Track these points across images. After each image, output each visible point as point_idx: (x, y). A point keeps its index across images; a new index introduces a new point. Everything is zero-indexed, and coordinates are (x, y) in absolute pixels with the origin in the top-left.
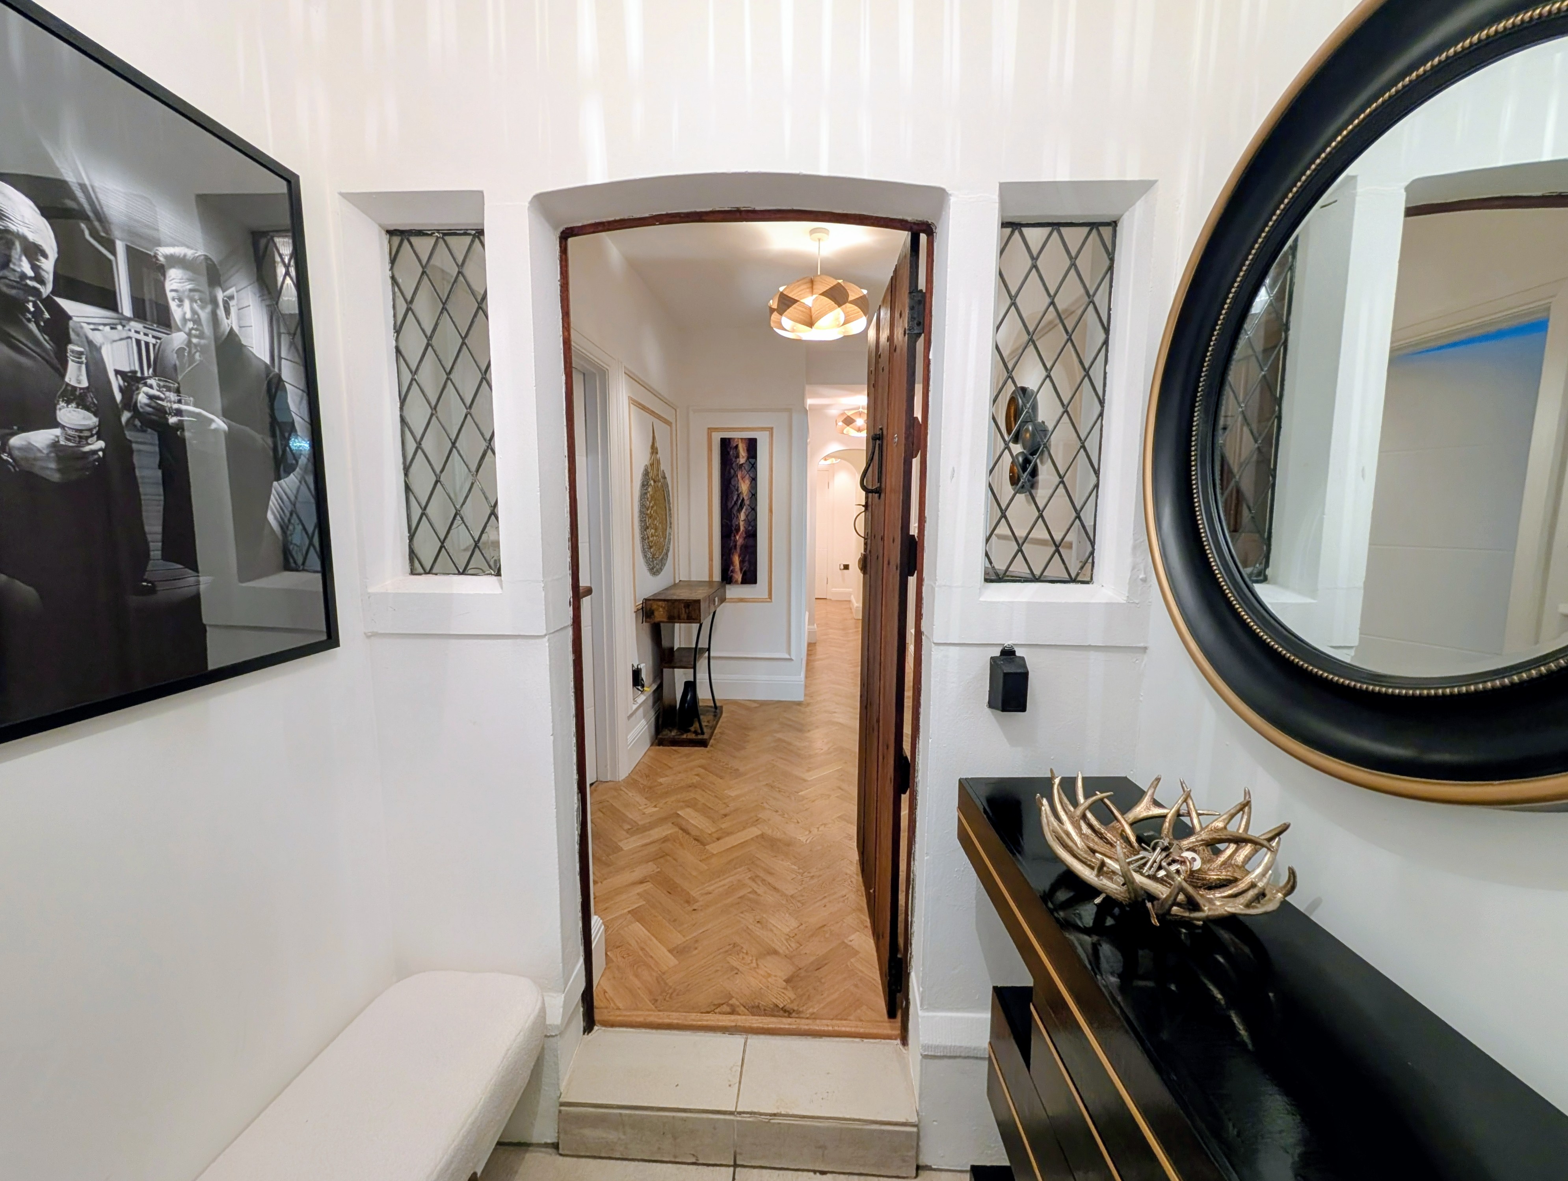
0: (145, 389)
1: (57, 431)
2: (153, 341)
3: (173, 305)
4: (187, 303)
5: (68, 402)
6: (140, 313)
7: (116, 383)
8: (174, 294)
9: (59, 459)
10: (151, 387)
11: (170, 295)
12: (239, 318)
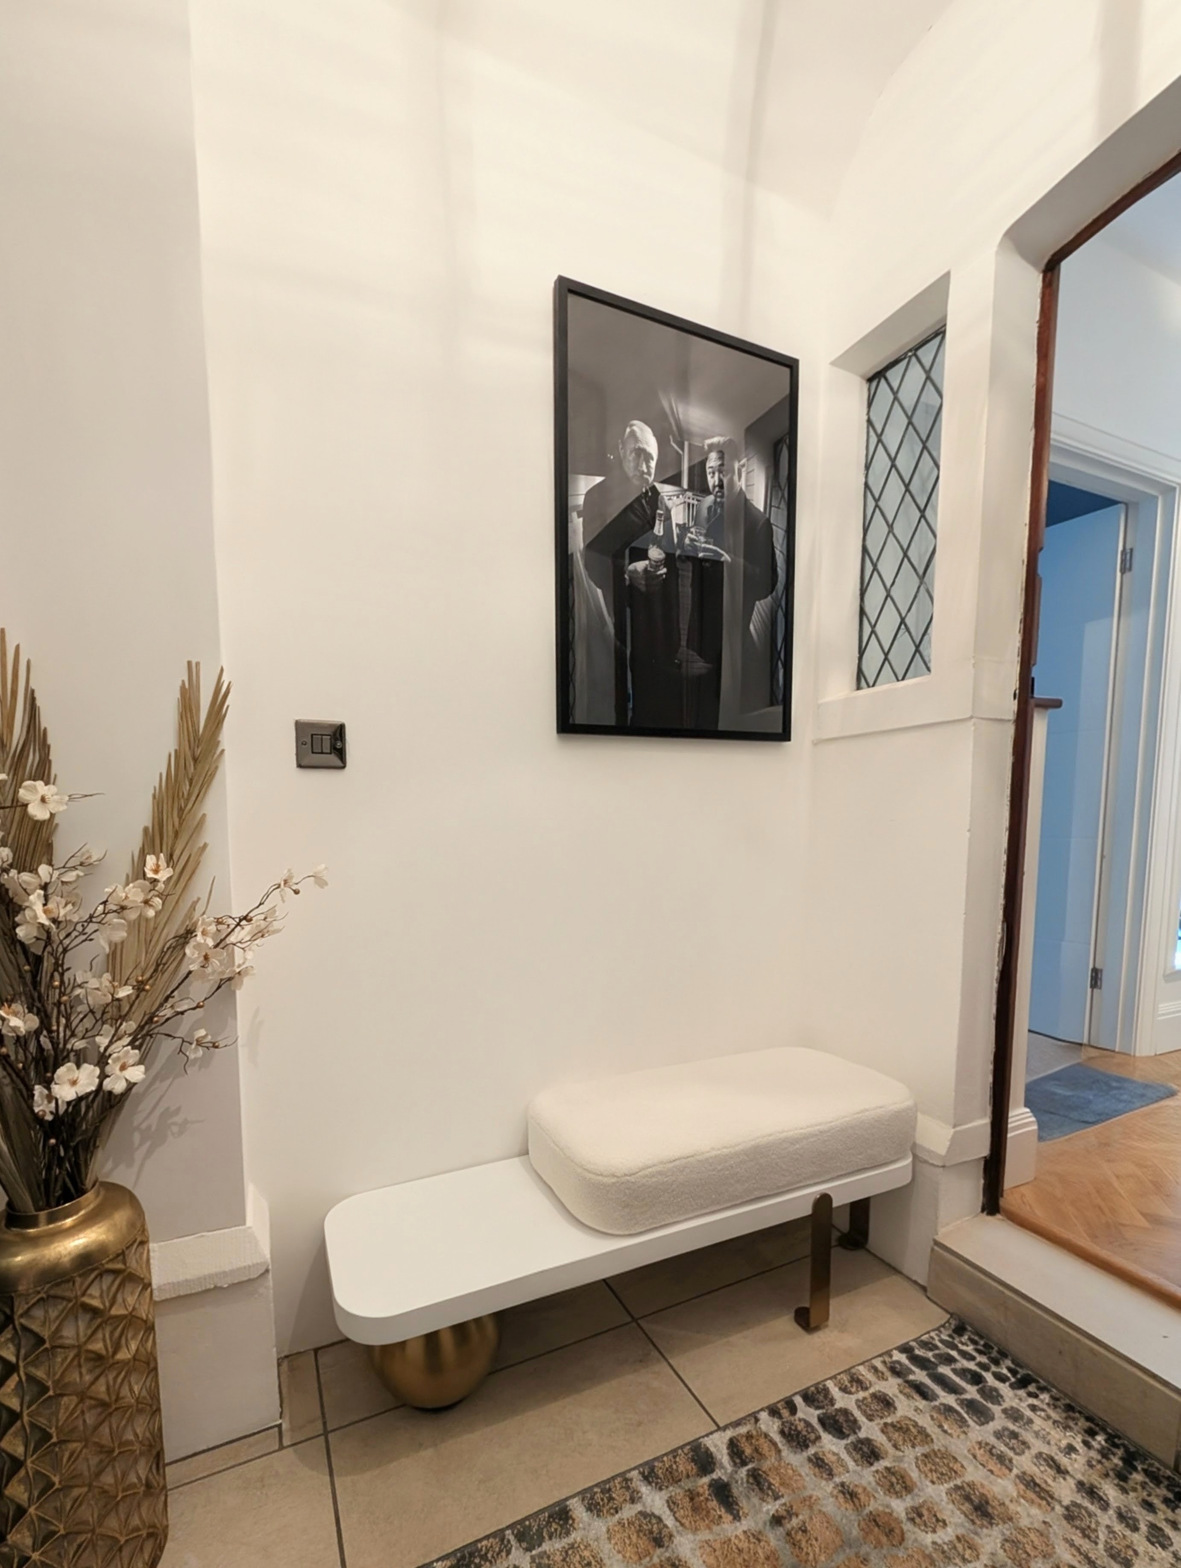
0: (689, 535)
1: (647, 562)
2: (696, 502)
3: (709, 477)
4: (717, 474)
5: (654, 545)
6: (691, 488)
7: (675, 531)
8: (711, 470)
9: (647, 579)
10: (692, 533)
11: (708, 470)
12: (747, 480)
